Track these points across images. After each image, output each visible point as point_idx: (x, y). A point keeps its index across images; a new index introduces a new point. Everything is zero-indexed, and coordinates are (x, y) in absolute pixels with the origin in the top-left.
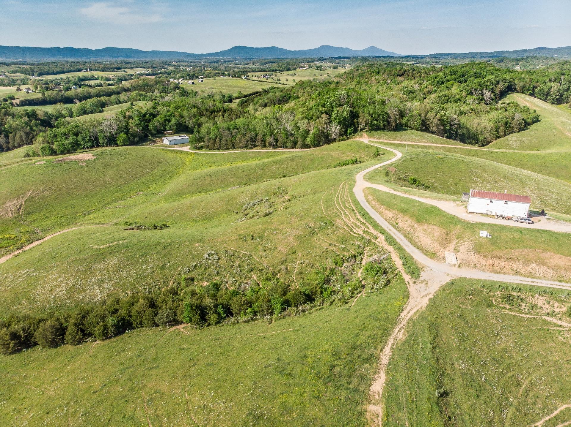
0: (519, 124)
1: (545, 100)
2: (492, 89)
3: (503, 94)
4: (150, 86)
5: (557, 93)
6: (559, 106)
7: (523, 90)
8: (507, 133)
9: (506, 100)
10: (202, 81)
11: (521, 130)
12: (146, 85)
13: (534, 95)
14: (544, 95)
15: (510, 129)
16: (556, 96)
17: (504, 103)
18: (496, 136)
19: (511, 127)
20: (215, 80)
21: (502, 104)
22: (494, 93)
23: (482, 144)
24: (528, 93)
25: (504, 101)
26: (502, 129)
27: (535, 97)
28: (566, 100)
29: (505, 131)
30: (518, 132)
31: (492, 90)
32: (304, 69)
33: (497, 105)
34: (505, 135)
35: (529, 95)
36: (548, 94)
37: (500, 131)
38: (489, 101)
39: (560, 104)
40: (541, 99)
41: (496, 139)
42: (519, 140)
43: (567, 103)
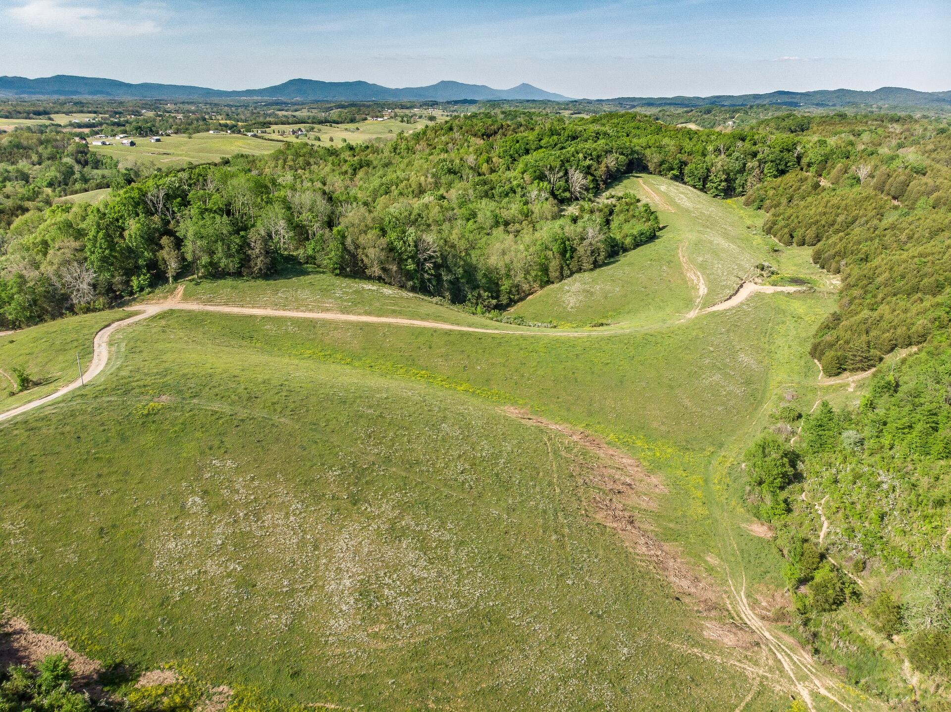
0: (593, 252)
1: (703, 189)
2: (589, 167)
3: (614, 178)
4: (25, 148)
5: (724, 177)
6: (729, 201)
7: (662, 170)
8: (566, 272)
9: (619, 190)
10: (158, 140)
11: (596, 265)
12: (14, 146)
13: (683, 180)
14: (699, 179)
15: (574, 265)
16: (721, 181)
17: (613, 197)
18: (541, 281)
19: (576, 258)
20: (190, 138)
21: (607, 199)
22: (592, 175)
23: (510, 298)
24: (669, 176)
25: (613, 193)
26: (554, 264)
27: (685, 183)
28: (741, 189)
29: (562, 268)
30: (592, 270)
31: (588, 171)
33: (597, 200)
34: (562, 277)
35: (671, 179)
36: (705, 179)
37: (551, 269)
38: (580, 192)
39: (731, 197)
40: (694, 187)
41: (542, 287)
42: (584, 291)
43: (743, 195)
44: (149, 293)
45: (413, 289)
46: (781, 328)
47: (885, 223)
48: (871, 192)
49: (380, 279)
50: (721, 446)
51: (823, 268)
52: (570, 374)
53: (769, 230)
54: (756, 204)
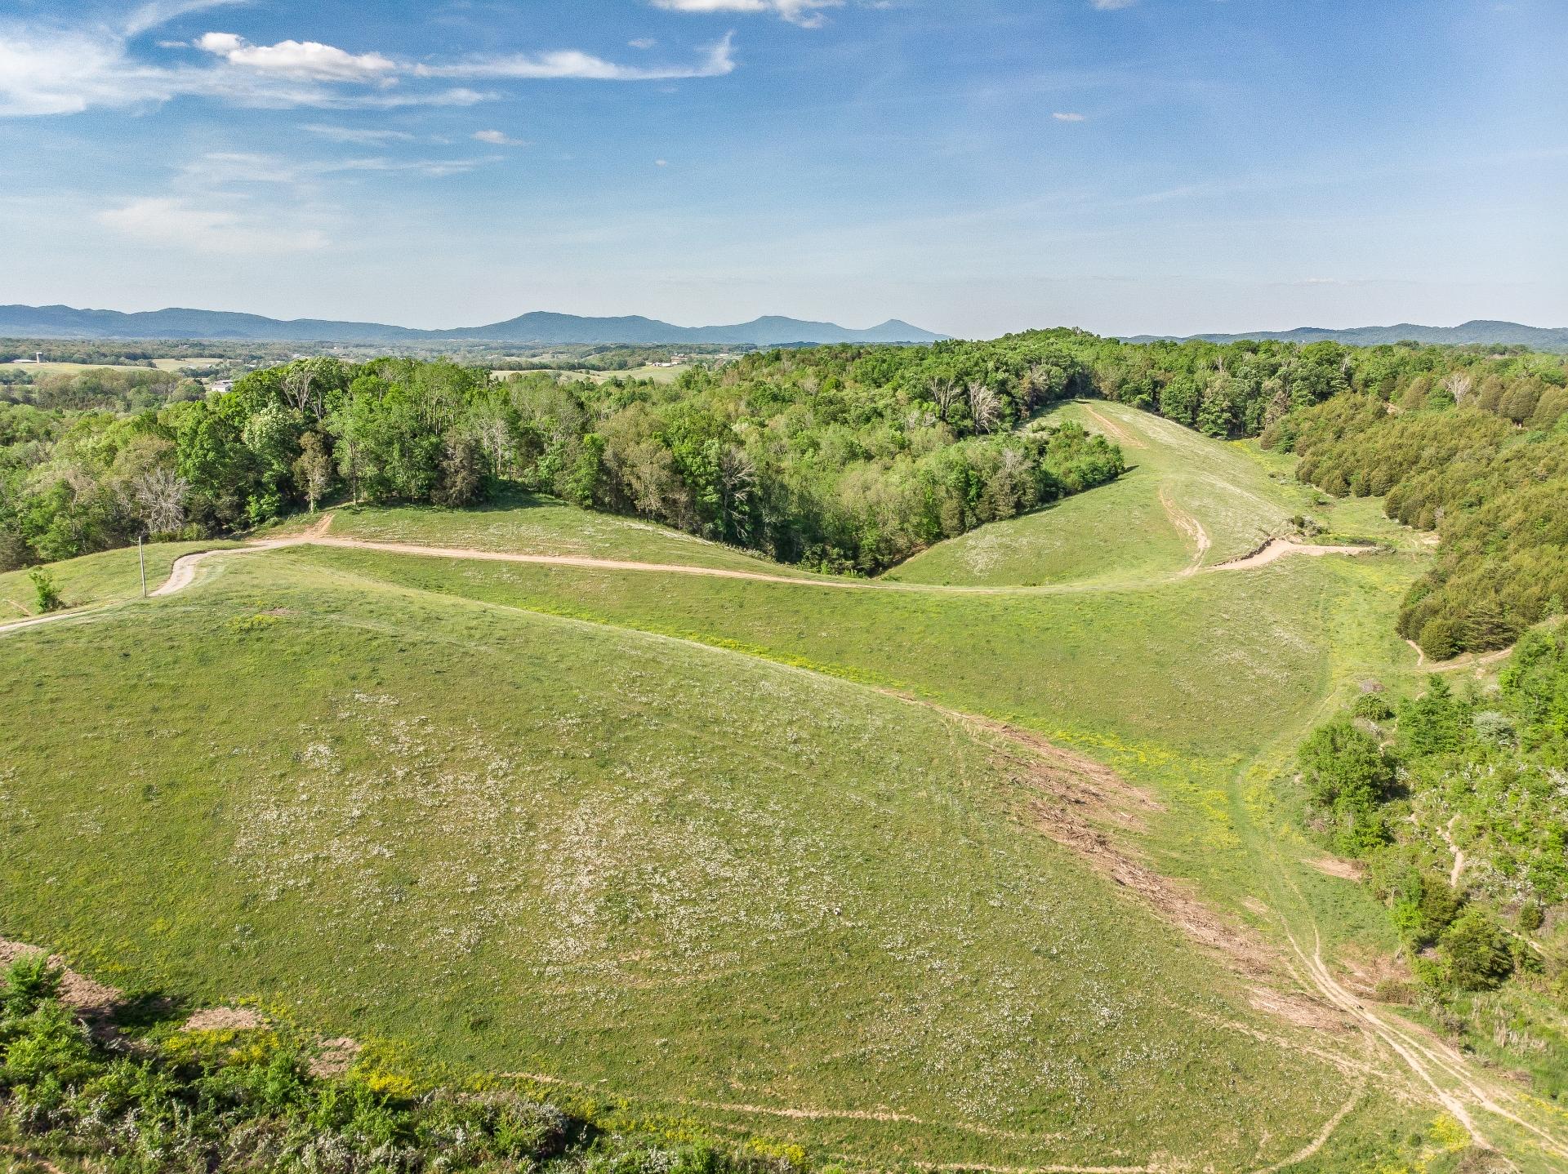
0: (1014, 488)
1: (1193, 425)
2: (1003, 383)
3: (1042, 401)
4: (106, 393)
5: (1226, 404)
6: (1236, 443)
7: (1121, 393)
8: (970, 519)
9: (1053, 419)
11: (1020, 509)
12: (90, 389)
13: (1158, 410)
14: (1186, 407)
15: (982, 508)
16: (1223, 411)
17: (1043, 429)
18: (928, 533)
19: (986, 497)
21: (1034, 432)
22: (1009, 394)
23: (876, 559)
24: (1135, 403)
25: (1044, 424)
26: (948, 509)
27: (1163, 415)
28: (1255, 425)
29: (962, 513)
30: (1012, 517)
31: (1002, 388)
32: (664, 365)
33: (1018, 433)
34: (962, 529)
35: (1139, 407)
36: (1196, 408)
37: (943, 515)
38: (990, 421)
39: (1239, 437)
40: (1177, 420)
41: (929, 544)
42: (1001, 546)
43: (1259, 435)
44: (276, 524)
45: (714, 536)
46: (1346, 602)
47: (1505, 453)
48: (1475, 411)
49: (660, 518)
50: (1254, 751)
51: (1406, 523)
52: (983, 643)
53: (1306, 477)
54: (1282, 444)
